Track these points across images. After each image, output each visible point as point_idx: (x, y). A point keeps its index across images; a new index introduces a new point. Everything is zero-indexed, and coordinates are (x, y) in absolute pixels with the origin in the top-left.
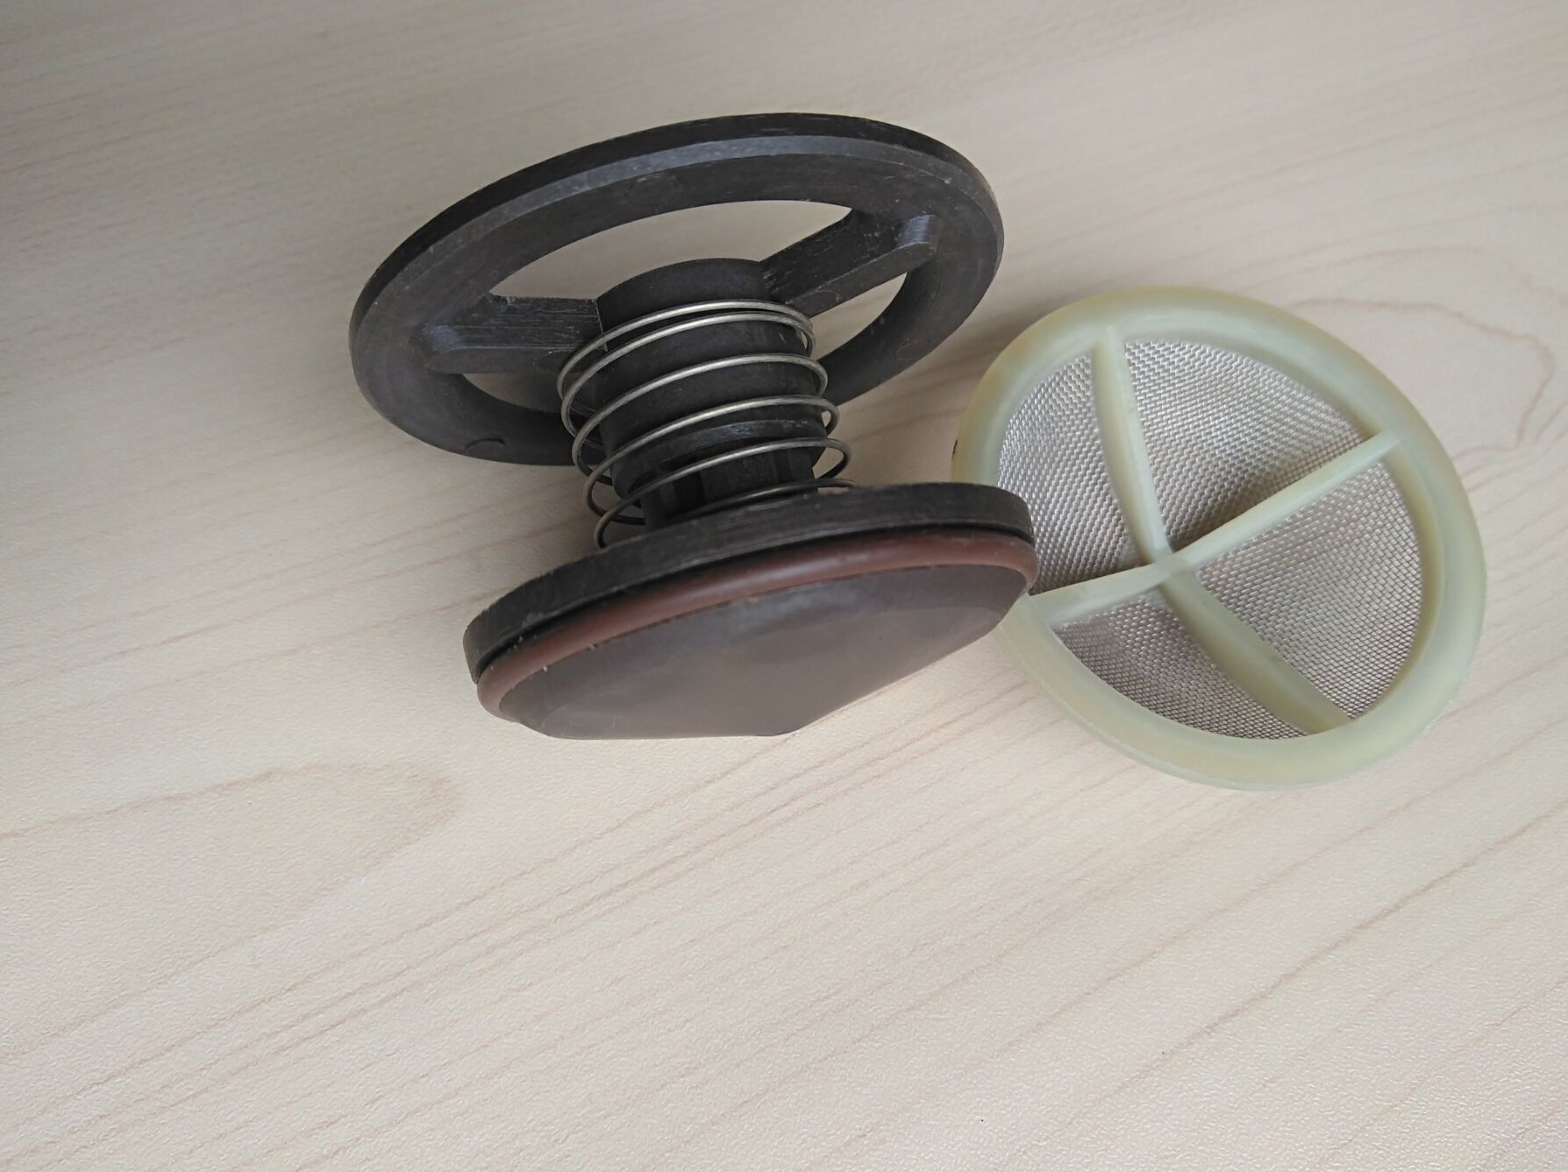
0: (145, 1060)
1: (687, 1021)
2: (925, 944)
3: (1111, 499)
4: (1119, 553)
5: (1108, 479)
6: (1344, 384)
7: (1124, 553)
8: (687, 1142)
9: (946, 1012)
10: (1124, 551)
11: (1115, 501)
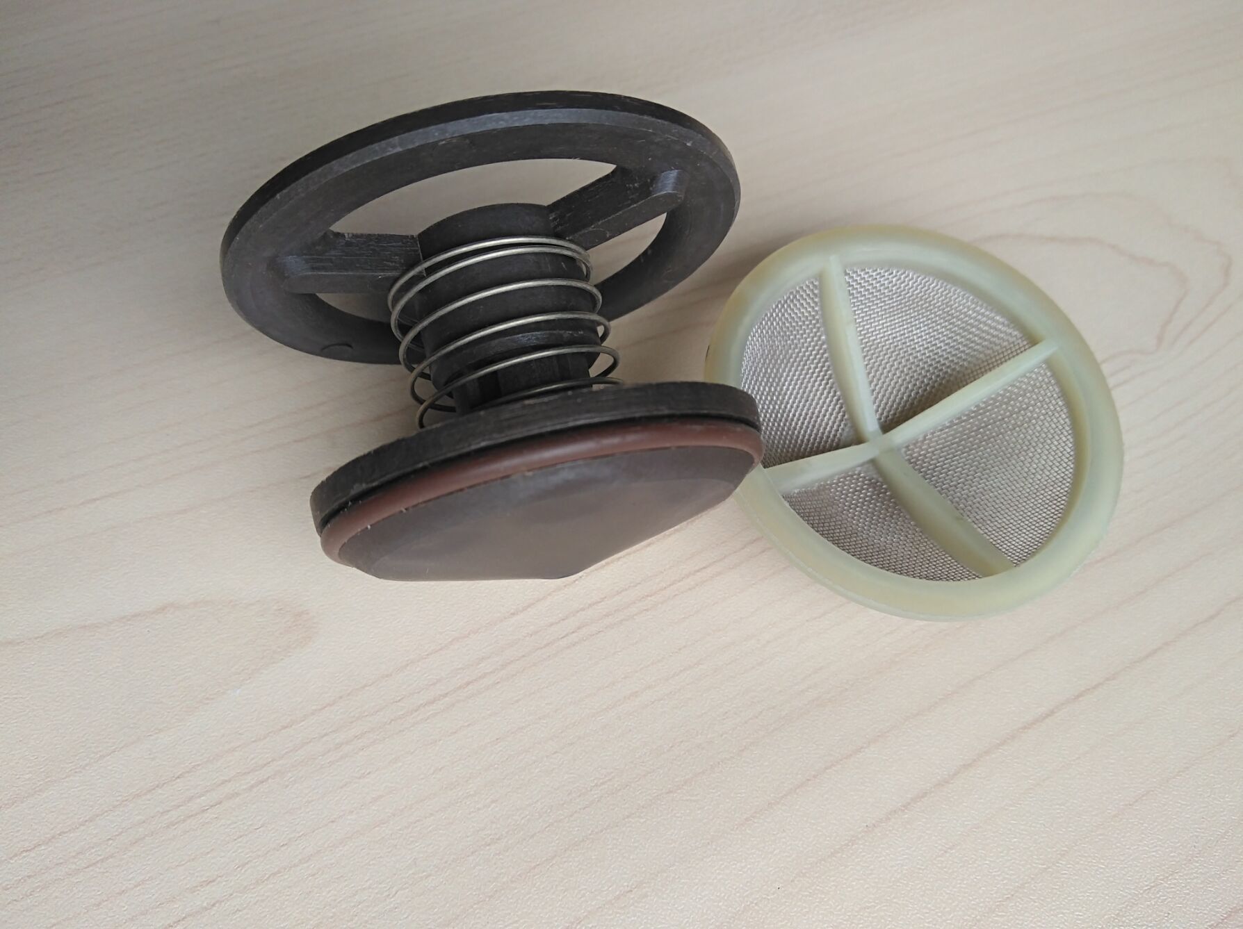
0: (64, 833)
1: (493, 802)
2: (682, 742)
3: (835, 392)
4: (841, 435)
5: (833, 376)
6: (1017, 302)
7: (845, 434)
8: (491, 897)
9: (697, 795)
10: (846, 433)
11: (838, 393)
